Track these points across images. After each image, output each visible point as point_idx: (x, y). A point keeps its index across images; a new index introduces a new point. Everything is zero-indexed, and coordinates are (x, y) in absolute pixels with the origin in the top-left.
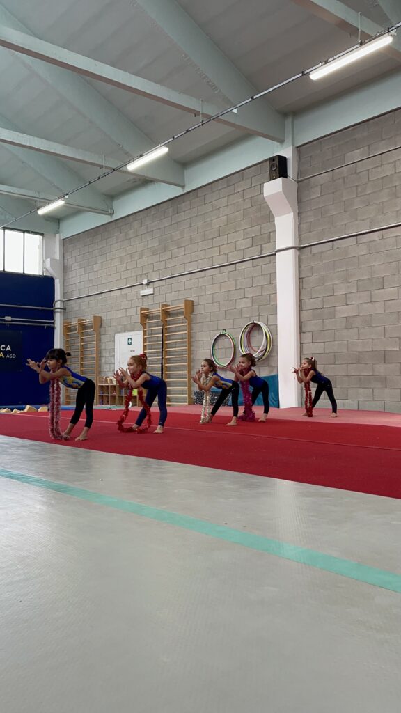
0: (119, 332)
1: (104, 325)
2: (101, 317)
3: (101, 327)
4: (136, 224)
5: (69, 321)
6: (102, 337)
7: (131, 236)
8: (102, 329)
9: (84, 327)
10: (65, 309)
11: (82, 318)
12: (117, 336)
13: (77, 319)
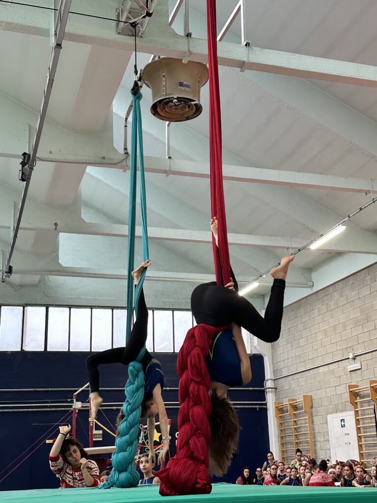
0: (331, 413)
1: (315, 405)
2: (311, 396)
3: (312, 407)
4: (336, 295)
5: (281, 401)
6: (315, 418)
7: (332, 308)
8: (313, 409)
9: (295, 408)
10: (276, 389)
11: (292, 398)
12: (329, 417)
13: (288, 398)
